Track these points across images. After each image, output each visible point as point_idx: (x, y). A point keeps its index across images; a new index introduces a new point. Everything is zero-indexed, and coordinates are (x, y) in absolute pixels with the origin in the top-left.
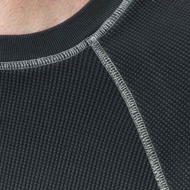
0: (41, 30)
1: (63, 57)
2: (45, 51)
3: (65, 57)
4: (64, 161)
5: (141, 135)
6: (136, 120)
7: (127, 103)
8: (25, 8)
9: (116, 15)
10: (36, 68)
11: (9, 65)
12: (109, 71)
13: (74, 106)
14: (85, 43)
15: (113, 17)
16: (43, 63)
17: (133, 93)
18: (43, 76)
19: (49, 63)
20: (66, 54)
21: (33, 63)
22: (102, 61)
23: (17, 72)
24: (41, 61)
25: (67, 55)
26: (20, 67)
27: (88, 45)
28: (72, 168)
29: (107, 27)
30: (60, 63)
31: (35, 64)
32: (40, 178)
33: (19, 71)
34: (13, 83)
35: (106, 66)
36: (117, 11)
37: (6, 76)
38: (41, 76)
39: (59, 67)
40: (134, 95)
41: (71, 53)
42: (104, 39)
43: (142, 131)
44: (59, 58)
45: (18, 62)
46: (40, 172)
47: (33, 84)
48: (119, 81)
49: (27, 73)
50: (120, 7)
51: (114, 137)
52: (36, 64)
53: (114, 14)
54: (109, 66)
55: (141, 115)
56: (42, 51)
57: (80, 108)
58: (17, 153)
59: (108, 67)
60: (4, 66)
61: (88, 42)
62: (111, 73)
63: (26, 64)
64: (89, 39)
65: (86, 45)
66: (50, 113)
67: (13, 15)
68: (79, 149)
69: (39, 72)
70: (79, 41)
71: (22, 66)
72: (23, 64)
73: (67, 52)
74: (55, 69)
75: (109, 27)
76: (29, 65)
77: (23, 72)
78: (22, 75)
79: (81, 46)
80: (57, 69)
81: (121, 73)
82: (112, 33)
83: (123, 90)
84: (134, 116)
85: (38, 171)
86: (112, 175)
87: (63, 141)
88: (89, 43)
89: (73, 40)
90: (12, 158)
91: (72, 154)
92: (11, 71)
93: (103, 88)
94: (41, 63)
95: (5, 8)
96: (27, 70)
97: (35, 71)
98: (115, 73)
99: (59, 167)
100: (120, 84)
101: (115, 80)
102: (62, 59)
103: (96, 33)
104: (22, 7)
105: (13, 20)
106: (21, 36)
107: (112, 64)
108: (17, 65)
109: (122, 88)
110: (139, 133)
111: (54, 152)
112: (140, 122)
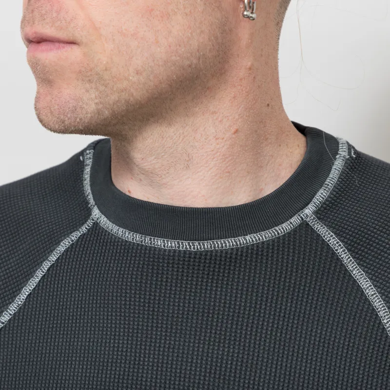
0: (247, 202)
1: (276, 233)
2: (255, 227)
3: (278, 233)
4: (290, 358)
5: (383, 320)
6: (375, 303)
7: (361, 284)
8: (232, 173)
9: (328, 185)
10: (245, 247)
11: (210, 244)
12: (334, 248)
13: (297, 290)
14: (299, 217)
15: (326, 187)
16: (253, 241)
17: (366, 272)
18: (254, 256)
19: (260, 240)
20: (279, 229)
21: (241, 241)
22: (324, 236)
23: (222, 252)
24: (250, 239)
25: (281, 231)
26: (226, 246)
27: (302, 219)
28: (301, 365)
29: (321, 199)
30: (273, 241)
31: (243, 242)
32: (262, 380)
33: (224, 252)
34: (217, 266)
35: (330, 242)
36: (328, 181)
37: (208, 257)
38: (252, 257)
39: (273, 245)
40: (367, 274)
41: (284, 229)
42: (320, 212)
43: (385, 314)
44: (272, 235)
45: (222, 241)
46: (261, 372)
47: (243, 266)
48: (347, 260)
49: (234, 253)
50: (331, 176)
51: (350, 325)
52: (245, 242)
53: (326, 184)
54: (333, 242)
55: (381, 297)
56: (251, 227)
57: (303, 293)
58: (228, 351)
59: (332, 244)
60: (204, 245)
61: (303, 216)
62: (337, 250)
63: (232, 242)
64: (302, 212)
65: (300, 219)
66: (267, 301)
67: (218, 181)
68: (308, 341)
69: (250, 251)
70: (293, 214)
71: (228, 244)
72: (229, 242)
73: (280, 228)
74: (268, 248)
75: (323, 198)
76: (236, 243)
77: (229, 252)
78: (228, 256)
79: (295, 220)
80: (271, 247)
81: (349, 250)
82: (328, 205)
83: (354, 269)
84: (372, 298)
85: (258, 371)
86: (352, 369)
87: (286, 333)
88: (304, 218)
89: (285, 213)
90: (222, 358)
91: (299, 348)
92: (214, 251)
93: (330, 269)
94: (251, 241)
95: (210, 172)
96: (235, 250)
97: (245, 251)
98: (342, 250)
99: (284, 364)
100: (349, 262)
101: (342, 258)
102: (275, 235)
103: (309, 206)
104: (229, 172)
105: (217, 188)
106: (226, 209)
107: (336, 240)
108: (222, 244)
109: (352, 267)
110: (382, 317)
111: (277, 346)
112: (381, 305)
